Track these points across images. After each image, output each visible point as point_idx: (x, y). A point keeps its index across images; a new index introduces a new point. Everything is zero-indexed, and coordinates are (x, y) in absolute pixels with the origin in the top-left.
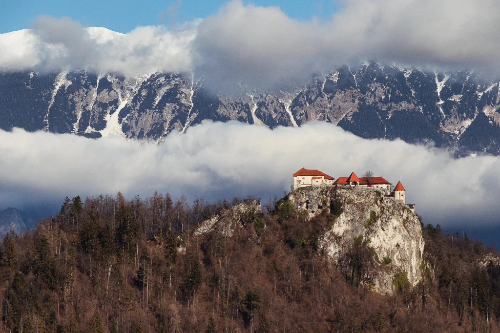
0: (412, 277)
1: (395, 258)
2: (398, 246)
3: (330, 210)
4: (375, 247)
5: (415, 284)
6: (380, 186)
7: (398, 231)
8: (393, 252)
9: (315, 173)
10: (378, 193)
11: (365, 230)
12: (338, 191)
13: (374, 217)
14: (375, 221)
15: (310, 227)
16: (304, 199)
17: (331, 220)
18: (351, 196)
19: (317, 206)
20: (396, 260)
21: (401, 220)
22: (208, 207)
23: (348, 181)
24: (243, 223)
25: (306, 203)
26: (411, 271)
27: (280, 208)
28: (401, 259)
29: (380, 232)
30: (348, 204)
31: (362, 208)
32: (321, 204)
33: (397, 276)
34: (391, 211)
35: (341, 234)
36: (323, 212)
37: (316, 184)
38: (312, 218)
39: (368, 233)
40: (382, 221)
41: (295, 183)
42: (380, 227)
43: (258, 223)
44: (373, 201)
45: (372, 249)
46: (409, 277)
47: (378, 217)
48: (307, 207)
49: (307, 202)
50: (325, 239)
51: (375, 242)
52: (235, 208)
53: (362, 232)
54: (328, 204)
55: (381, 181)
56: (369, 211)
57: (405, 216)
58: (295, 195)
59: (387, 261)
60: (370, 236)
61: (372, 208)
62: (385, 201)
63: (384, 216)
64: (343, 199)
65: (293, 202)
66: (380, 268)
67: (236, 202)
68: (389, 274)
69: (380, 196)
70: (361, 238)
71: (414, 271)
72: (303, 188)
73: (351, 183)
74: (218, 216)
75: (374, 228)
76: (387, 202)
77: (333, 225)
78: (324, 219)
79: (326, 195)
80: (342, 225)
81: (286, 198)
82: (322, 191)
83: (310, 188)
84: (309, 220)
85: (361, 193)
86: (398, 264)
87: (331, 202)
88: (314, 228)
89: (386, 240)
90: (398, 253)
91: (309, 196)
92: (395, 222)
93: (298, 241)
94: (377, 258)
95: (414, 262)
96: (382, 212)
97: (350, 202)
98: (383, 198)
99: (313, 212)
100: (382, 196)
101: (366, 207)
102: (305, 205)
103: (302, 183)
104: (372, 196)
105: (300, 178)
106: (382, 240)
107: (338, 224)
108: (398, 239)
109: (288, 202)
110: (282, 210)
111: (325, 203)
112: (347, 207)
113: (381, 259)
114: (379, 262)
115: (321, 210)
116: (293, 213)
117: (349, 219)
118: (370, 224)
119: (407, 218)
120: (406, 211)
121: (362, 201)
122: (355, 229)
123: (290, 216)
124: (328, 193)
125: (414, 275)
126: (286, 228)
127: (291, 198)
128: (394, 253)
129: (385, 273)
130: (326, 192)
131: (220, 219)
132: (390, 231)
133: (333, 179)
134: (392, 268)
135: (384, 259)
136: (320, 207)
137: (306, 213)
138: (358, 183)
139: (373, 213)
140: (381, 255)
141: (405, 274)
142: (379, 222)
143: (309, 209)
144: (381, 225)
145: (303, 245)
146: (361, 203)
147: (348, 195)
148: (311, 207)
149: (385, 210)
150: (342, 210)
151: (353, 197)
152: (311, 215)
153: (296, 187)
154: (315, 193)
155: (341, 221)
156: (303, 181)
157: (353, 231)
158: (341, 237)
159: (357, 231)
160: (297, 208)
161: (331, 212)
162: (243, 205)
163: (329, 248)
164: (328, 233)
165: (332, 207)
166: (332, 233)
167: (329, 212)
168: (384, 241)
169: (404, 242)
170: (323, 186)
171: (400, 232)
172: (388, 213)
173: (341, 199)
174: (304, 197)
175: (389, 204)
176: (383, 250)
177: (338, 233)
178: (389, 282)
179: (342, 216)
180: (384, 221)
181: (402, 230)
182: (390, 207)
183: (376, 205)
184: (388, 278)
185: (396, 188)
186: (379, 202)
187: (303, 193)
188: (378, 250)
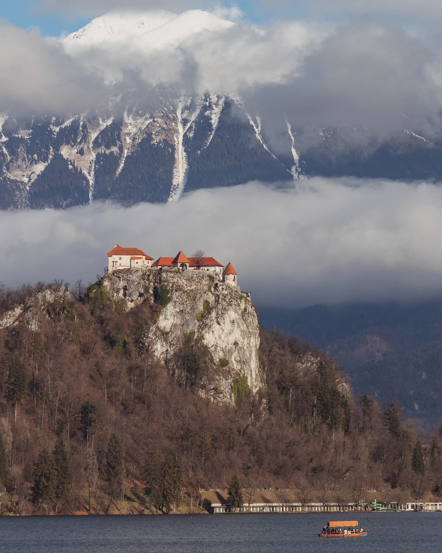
0: (252, 383)
1: (233, 359)
2: (236, 344)
3: (153, 298)
4: (210, 346)
5: (255, 391)
6: (212, 269)
7: (236, 326)
8: (230, 352)
9: (134, 252)
10: (211, 278)
11: (198, 324)
12: (164, 275)
13: (208, 309)
14: (209, 313)
15: (131, 320)
16: (122, 284)
17: (157, 311)
18: (180, 281)
19: (138, 294)
20: (234, 362)
21: (240, 312)
22: (9, 295)
23: (175, 261)
24: (49, 314)
25: (122, 290)
26: (251, 375)
27: (92, 295)
28: (240, 361)
29: (216, 327)
30: (176, 291)
31: (193, 297)
32: (142, 291)
33: (236, 381)
34: (227, 300)
35: (168, 329)
36: (145, 300)
37: (136, 265)
38: (131, 309)
39: (201, 328)
40: (218, 314)
41: (110, 264)
42: (215, 321)
43: (70, 315)
44: (206, 288)
45: (206, 347)
46: (249, 383)
47: (212, 308)
48: (125, 295)
49: (125, 289)
50: (150, 335)
51: (209, 339)
52: (40, 296)
53: (194, 326)
54: (151, 291)
55: (213, 263)
56: (202, 300)
57: (243, 306)
58: (110, 279)
59: (224, 363)
60: (204, 332)
61: (205, 297)
62: (220, 288)
63: (220, 307)
64: (171, 285)
65: (108, 288)
66: (217, 372)
67: (41, 288)
68: (227, 380)
69: (213, 281)
70: (193, 333)
71: (254, 376)
72: (120, 271)
73: (179, 264)
74: (22, 305)
75: (208, 321)
76: (223, 289)
77: (158, 317)
78: (146, 310)
79: (148, 280)
80: (168, 317)
81: (99, 284)
82: (144, 275)
83: (129, 271)
84: (127, 310)
85: (192, 277)
86: (236, 366)
87: (155, 289)
88: (136, 321)
89: (223, 336)
90: (236, 353)
91: (128, 281)
92: (232, 314)
93: (121, 337)
94: (212, 360)
95: (254, 364)
96: (217, 301)
97: (179, 288)
98: (217, 284)
99: (132, 301)
100: (216, 282)
101: (198, 296)
102: (122, 292)
103: (118, 264)
104: (205, 282)
105: (116, 257)
106: (217, 336)
107: (164, 317)
108: (237, 335)
109: (102, 289)
110: (96, 298)
111: (146, 289)
112: (176, 295)
113: (216, 360)
114: (215, 364)
115: (142, 299)
116: (108, 302)
117: (178, 310)
118: (203, 316)
119: (245, 309)
120: (243, 301)
121: (193, 287)
122: (185, 323)
123: (104, 306)
124: (151, 277)
125: (254, 380)
126: (101, 321)
127: (106, 283)
128: (232, 354)
129: (222, 377)
130: (149, 276)
131: (26, 310)
132: (227, 326)
133: (151, 259)
134: (229, 372)
135: (220, 360)
136: (141, 295)
137: (123, 302)
138: (188, 264)
139: (207, 303)
140: (217, 355)
141: (245, 379)
142: (214, 315)
143: (127, 298)
144: (217, 318)
145: (125, 343)
146: (192, 291)
147: (176, 280)
148: (130, 295)
149: (220, 300)
150: (170, 299)
151: (183, 282)
152: (131, 305)
153: (111, 270)
154: (134, 277)
155: (169, 313)
156: (119, 262)
157: (183, 325)
158: (168, 333)
159: (188, 325)
160: (113, 296)
161: (154, 301)
162: (49, 292)
163: (155, 347)
164: (153, 328)
165: (156, 295)
166: (157, 327)
167: (152, 301)
168: (220, 337)
169: (244, 339)
170: (144, 269)
171: (239, 326)
172: (224, 303)
173: (168, 285)
174: (122, 282)
175: (225, 292)
176: (219, 349)
177: (165, 328)
178: (227, 390)
179: (170, 307)
180: (220, 313)
181: (240, 324)
182: (227, 295)
183: (210, 293)
184: (225, 384)
185: (227, 271)
186: (212, 289)
187: (119, 277)
188: (213, 349)
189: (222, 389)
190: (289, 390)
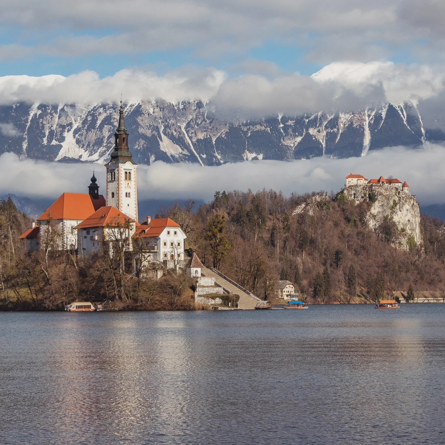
0: (417, 240)
1: (407, 228)
2: (409, 221)
3: (368, 199)
4: (396, 222)
5: (418, 243)
6: (397, 184)
7: (409, 212)
8: (406, 225)
9: (359, 177)
10: (397, 189)
11: (390, 211)
12: (374, 187)
13: (395, 204)
14: (396, 206)
15: (357, 210)
16: (353, 192)
17: (370, 205)
18: (381, 190)
19: (361, 197)
20: (408, 230)
21: (411, 205)
22: (299, 198)
23: (379, 181)
24: (318, 207)
25: (353, 195)
26: (416, 236)
27: (338, 197)
28: (411, 229)
29: (399, 212)
30: (380, 195)
31: (388, 198)
32: (363, 195)
33: (409, 239)
34: (405, 199)
35: (376, 214)
36: (364, 200)
37: (360, 183)
38: (358, 204)
39: (392, 213)
40: (400, 206)
41: (347, 183)
42: (399, 210)
43: (328, 207)
44: (394, 194)
45: (394, 223)
46: (415, 240)
47: (397, 204)
48: (354, 197)
49: (355, 194)
50: (367, 217)
51: (396, 219)
52: (313, 198)
53: (388, 212)
54: (367, 196)
55: (397, 181)
56: (392, 199)
57: (412, 202)
58: (347, 190)
59: (403, 230)
60: (393, 215)
61: (394, 198)
62: (401, 194)
63: (401, 203)
64: (377, 192)
65: (346, 194)
66: (400, 234)
67: (314, 194)
68: (405, 238)
69: (398, 190)
70: (388, 216)
71: (418, 237)
72: (352, 186)
73: (381, 182)
74: (305, 203)
75: (395, 210)
76: (402, 194)
77: (371, 208)
78: (365, 205)
79: (366, 190)
80: (376, 208)
81: (342, 192)
82: (363, 188)
83: (356, 186)
84: (356, 205)
85: (387, 189)
86: (409, 232)
87: (369, 194)
88: (360, 210)
89: (402, 217)
90: (409, 225)
91: (356, 191)
92: (407, 206)
93: (354, 218)
94: (397, 228)
95: (418, 230)
96: (400, 200)
97: (381, 194)
98: (399, 192)
99: (358, 200)
100: (399, 191)
101: (390, 198)
102: (353, 196)
103: (351, 182)
104: (394, 191)
105: (350, 179)
106: (400, 217)
107: (374, 208)
108: (409, 216)
109: (344, 195)
110: (340, 199)
111: (365, 195)
112: (379, 197)
113: (399, 229)
114: (399, 231)
115: (363, 199)
116: (347, 201)
117: (381, 205)
118: (393, 207)
119: (413, 204)
120: (412, 200)
121: (388, 193)
122: (384, 211)
123: (344, 203)
124: (367, 189)
125: (418, 239)
126: (343, 210)
127: (345, 192)
128: (407, 226)
129: (402, 237)
130: (366, 188)
131: (307, 205)
132: (404, 212)
133: (367, 180)
134: (406, 234)
135: (401, 229)
136: (362, 197)
137: (354, 201)
138: (385, 182)
139: (394, 201)
140: (400, 227)
141: (413, 238)
142: (398, 207)
143: (356, 199)
144: (399, 208)
145: (355, 221)
146: (387, 195)
147: (379, 190)
148: (357, 197)
149: (401, 199)
150: (377, 199)
151: (383, 191)
152: (357, 202)
153: (347, 186)
154: (359, 189)
155: (376, 206)
156: (352, 181)
157: (383, 212)
158: (376, 216)
159: (385, 212)
160: (349, 198)
161: (369, 200)
162: (318, 196)
163: (370, 222)
164: (368, 213)
165: (370, 197)
166: (370, 213)
167: (368, 200)
168: (401, 218)
169: (413, 218)
170: (364, 185)
171: (410, 212)
172: (403, 201)
173: (375, 192)
174: (353, 191)
175: (403, 196)
176: (400, 223)
177: (374, 213)
178: (405, 243)
179: (377, 203)
180: (401, 206)
181: (411, 211)
182: (404, 197)
183: (396, 196)
184: (404, 241)
185: (404, 185)
186: (397, 194)
187: (352, 189)
188: (398, 223)
189: (402, 243)
190: (434, 243)
